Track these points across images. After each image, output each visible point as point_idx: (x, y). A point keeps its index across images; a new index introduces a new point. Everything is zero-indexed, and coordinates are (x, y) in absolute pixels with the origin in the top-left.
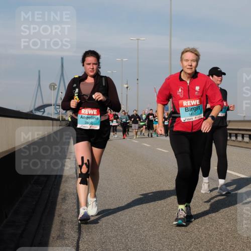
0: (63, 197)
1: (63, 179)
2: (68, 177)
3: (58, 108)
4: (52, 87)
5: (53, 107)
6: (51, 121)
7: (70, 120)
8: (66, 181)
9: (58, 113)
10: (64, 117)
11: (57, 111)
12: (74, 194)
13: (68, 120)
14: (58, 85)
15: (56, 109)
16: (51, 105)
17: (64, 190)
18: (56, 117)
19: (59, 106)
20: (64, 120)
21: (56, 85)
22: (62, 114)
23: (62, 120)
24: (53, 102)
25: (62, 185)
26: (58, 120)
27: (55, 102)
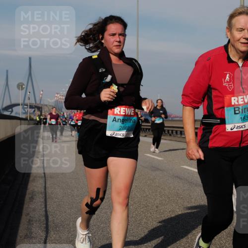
0: (30, 196)
1: (31, 179)
2: (36, 177)
3: (26, 108)
4: (20, 86)
5: (21, 107)
6: (19, 121)
7: (38, 119)
8: (34, 180)
9: (26, 113)
10: (32, 116)
11: (25, 111)
12: (41, 193)
13: (36, 120)
14: (26, 85)
15: (24, 108)
16: (18, 105)
17: (31, 189)
18: (24, 116)
19: (27, 105)
20: (32, 119)
21: (24, 85)
22: (30, 114)
23: (30, 120)
24: (21, 102)
25: (29, 184)
26: (26, 119)
27: (22, 102)
